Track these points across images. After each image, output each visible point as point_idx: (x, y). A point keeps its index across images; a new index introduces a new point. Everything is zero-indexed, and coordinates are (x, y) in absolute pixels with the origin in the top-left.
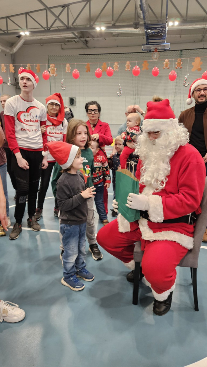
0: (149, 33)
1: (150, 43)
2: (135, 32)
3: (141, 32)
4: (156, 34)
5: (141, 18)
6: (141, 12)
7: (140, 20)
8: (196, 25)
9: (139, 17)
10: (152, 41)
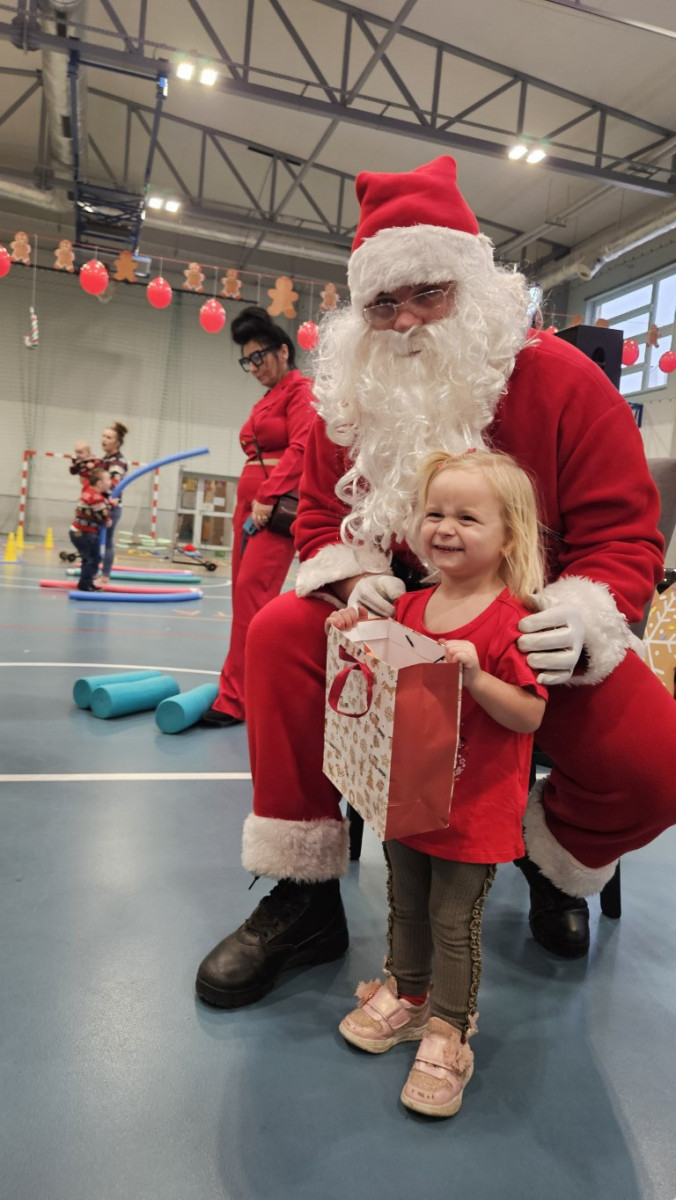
0: (87, 212)
1: (86, 243)
2: (34, 203)
3: (54, 207)
4: (109, 220)
5: (61, 163)
6: (65, 141)
7: (55, 165)
8: (220, 231)
9: (53, 155)
10: (92, 240)
